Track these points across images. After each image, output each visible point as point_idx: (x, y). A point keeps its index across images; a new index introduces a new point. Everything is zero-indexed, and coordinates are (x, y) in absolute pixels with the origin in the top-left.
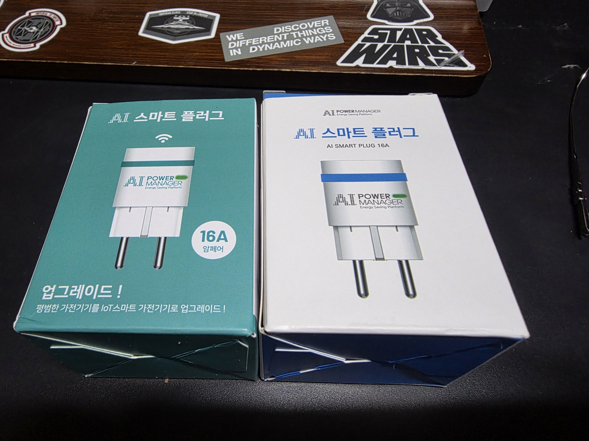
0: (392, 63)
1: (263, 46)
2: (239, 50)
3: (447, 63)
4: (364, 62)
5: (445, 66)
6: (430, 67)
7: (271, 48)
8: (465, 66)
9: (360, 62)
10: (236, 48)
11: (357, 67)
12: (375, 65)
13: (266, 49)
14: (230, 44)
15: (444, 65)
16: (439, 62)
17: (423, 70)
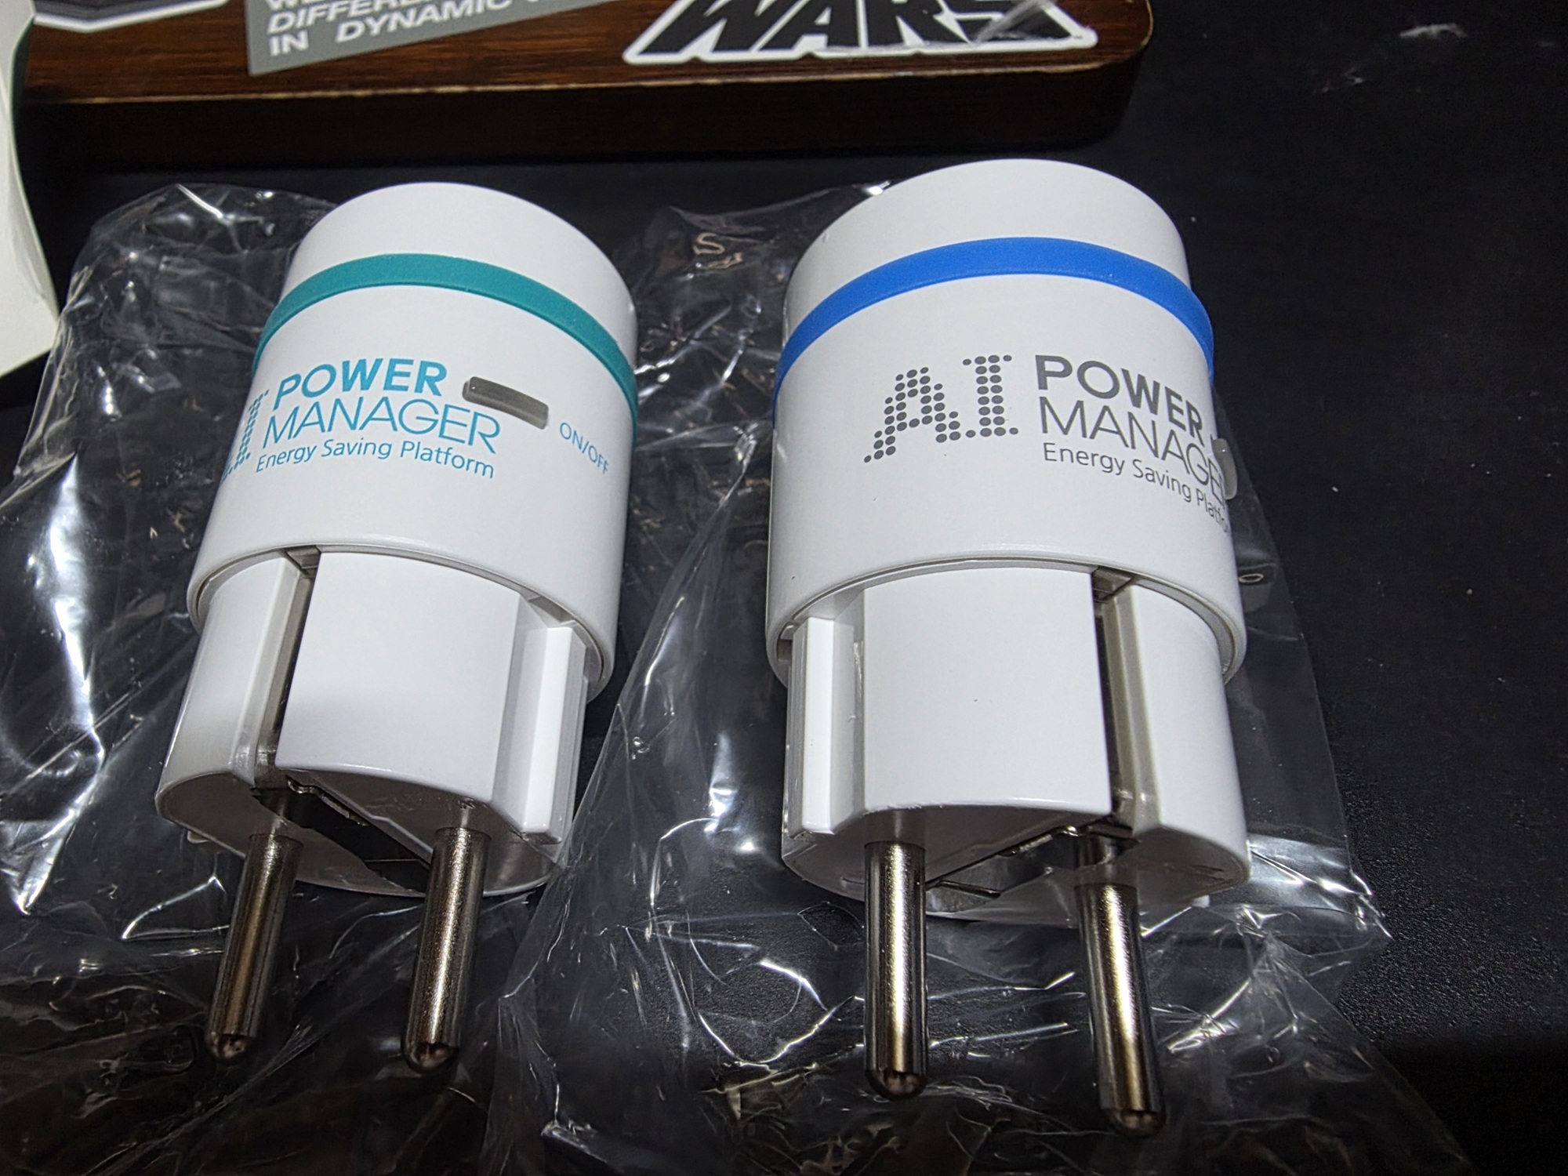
0: (813, 45)
1: (384, 19)
2: (303, 35)
3: (1000, 31)
4: (719, 47)
5: (995, 39)
6: (942, 48)
7: (408, 24)
8: (1062, 34)
9: (703, 48)
10: (294, 32)
11: (695, 65)
12: (755, 54)
13: (392, 27)
14: (276, 18)
15: (991, 36)
16: (972, 29)
17: (918, 60)
